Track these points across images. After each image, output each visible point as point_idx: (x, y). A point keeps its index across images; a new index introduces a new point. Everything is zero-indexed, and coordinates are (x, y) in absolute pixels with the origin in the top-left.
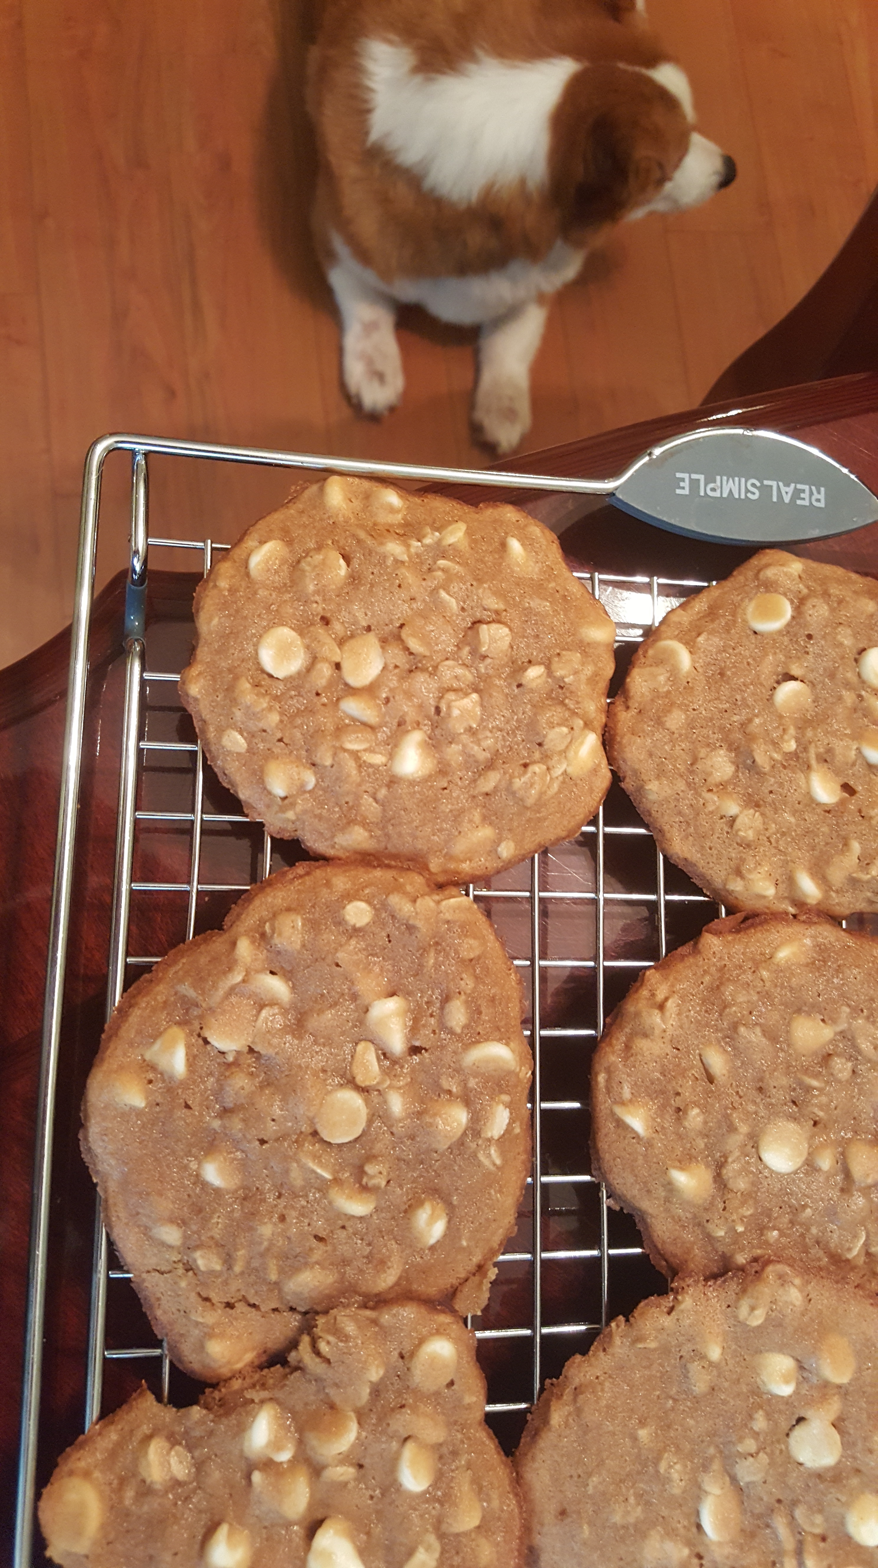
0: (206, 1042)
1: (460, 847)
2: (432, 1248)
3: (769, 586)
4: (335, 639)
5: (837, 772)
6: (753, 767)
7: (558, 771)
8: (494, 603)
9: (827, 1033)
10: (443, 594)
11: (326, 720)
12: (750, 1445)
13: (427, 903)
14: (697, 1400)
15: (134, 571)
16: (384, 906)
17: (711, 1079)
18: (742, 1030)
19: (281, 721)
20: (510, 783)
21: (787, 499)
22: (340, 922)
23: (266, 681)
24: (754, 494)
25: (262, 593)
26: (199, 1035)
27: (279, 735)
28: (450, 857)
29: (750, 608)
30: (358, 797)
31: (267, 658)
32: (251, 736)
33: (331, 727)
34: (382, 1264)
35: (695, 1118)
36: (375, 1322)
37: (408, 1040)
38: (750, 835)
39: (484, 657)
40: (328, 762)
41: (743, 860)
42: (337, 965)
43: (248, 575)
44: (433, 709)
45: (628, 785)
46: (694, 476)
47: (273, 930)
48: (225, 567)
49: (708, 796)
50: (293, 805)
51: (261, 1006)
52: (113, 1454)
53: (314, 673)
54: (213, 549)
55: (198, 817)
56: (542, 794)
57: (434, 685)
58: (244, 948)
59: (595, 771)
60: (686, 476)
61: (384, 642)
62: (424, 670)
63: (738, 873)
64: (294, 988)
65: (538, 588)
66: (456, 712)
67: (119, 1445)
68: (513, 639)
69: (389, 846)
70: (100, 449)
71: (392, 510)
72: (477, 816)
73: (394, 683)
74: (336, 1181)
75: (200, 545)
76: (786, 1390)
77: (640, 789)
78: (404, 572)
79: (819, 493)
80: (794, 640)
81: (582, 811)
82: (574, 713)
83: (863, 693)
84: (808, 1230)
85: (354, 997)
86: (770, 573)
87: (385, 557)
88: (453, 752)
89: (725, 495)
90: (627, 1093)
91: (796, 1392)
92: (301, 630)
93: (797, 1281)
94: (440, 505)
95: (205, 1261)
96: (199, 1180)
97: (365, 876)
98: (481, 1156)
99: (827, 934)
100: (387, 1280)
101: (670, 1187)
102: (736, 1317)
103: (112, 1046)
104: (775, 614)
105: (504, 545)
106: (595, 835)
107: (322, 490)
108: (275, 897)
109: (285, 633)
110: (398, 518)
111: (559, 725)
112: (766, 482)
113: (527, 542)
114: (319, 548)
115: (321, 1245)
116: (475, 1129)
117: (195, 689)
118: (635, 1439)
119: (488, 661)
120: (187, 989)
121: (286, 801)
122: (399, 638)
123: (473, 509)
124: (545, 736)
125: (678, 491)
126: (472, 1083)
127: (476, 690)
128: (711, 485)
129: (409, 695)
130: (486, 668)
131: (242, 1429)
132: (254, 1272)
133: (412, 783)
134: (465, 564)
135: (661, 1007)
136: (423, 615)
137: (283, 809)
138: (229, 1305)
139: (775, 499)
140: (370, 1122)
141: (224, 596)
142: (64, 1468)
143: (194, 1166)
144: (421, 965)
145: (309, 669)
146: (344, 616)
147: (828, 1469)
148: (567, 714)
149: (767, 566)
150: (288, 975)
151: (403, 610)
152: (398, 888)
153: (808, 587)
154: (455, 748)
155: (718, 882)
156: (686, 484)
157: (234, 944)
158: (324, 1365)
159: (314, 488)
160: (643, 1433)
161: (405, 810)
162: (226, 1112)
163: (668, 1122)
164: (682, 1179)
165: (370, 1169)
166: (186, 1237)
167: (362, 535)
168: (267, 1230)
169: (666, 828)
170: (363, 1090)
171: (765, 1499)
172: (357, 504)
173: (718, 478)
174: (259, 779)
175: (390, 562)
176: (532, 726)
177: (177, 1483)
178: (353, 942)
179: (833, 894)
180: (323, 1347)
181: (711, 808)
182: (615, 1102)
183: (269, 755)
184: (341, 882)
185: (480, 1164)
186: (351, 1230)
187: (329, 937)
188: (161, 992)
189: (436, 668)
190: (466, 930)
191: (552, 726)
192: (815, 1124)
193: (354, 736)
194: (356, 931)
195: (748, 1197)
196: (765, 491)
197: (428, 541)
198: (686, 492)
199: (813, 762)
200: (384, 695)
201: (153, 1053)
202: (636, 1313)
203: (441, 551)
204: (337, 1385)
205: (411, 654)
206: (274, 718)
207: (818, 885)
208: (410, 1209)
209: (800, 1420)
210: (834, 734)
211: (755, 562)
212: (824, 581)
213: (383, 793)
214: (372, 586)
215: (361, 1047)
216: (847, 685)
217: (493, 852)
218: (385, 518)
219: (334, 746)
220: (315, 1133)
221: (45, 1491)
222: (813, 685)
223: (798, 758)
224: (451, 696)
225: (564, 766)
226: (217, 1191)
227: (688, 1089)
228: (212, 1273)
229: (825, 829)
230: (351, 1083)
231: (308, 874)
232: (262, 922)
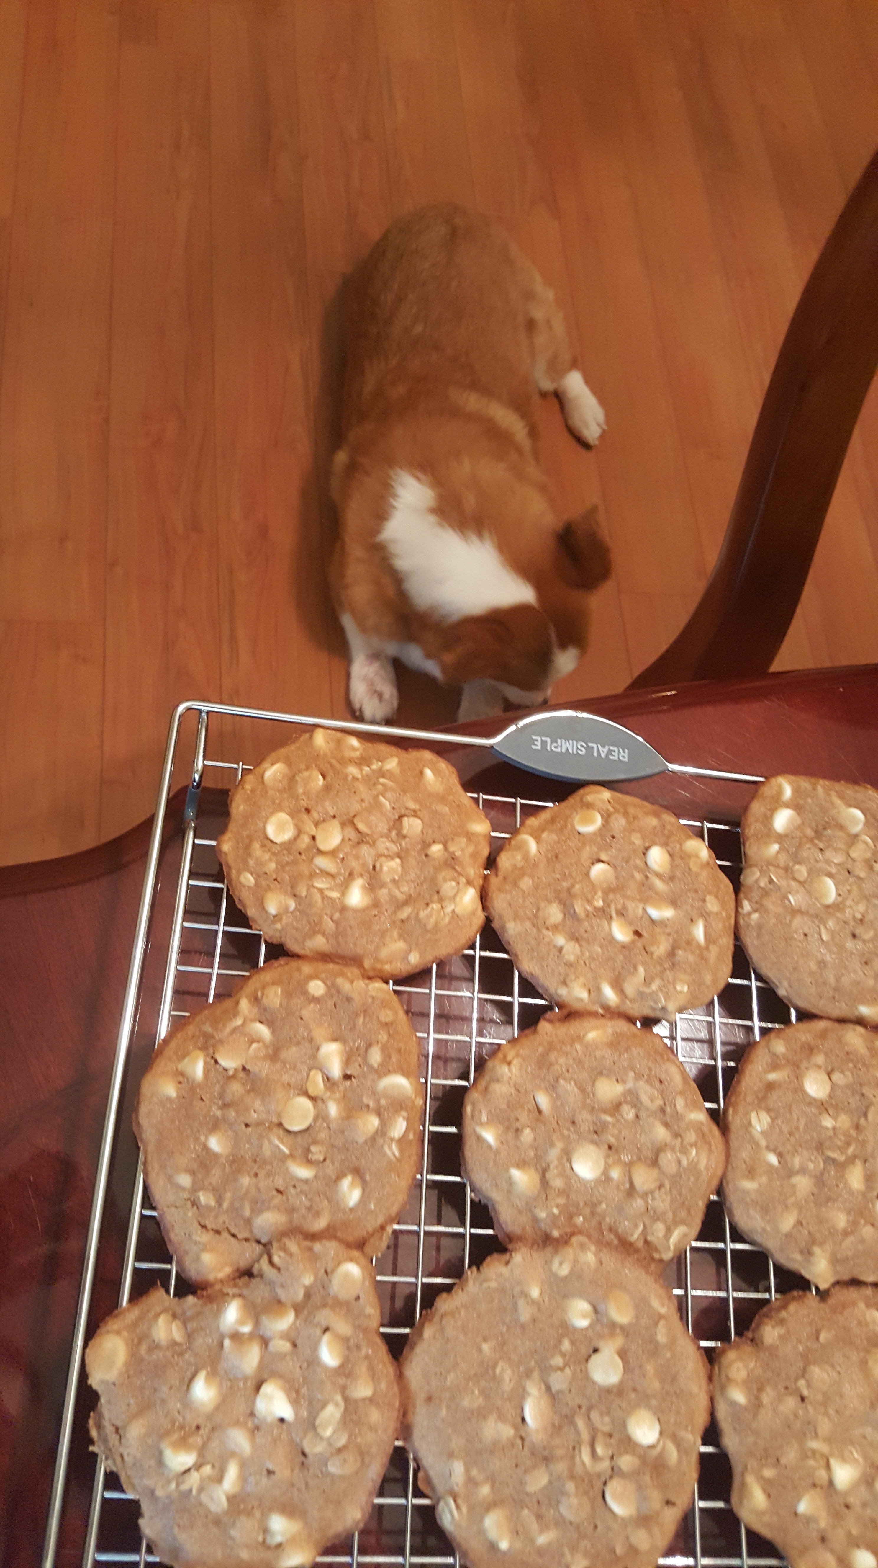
0: (216, 1062)
1: (384, 953)
2: (351, 1210)
3: (589, 806)
4: (313, 822)
5: (631, 923)
6: (574, 915)
7: (449, 909)
8: (412, 805)
9: (619, 1089)
10: (381, 798)
11: (304, 868)
12: (558, 1361)
13: (361, 984)
14: (523, 1327)
15: (195, 781)
16: (334, 985)
17: (540, 1111)
18: (562, 1082)
19: (277, 868)
20: (417, 914)
21: (603, 755)
22: (305, 993)
23: (269, 844)
24: (581, 750)
25: (270, 793)
26: (212, 1057)
27: (274, 877)
28: (377, 960)
29: (577, 819)
30: (321, 917)
31: (271, 831)
32: (257, 877)
33: (306, 872)
34: (317, 1214)
35: (527, 1135)
36: (310, 1249)
37: (343, 1069)
38: (572, 958)
39: (404, 837)
40: (304, 894)
41: (567, 975)
42: (301, 1018)
43: (263, 782)
44: (371, 867)
45: (496, 925)
46: (544, 739)
47: (263, 995)
48: (250, 778)
49: (545, 932)
50: (280, 920)
51: (252, 1041)
52: (135, 1324)
53: (298, 841)
54: (243, 769)
55: (221, 928)
56: (436, 924)
57: (373, 852)
58: (244, 1004)
59: (473, 913)
60: (539, 739)
61: (343, 825)
62: (368, 843)
63: (564, 983)
64: (273, 1032)
65: (442, 799)
66: (385, 869)
67: (140, 1318)
68: (423, 827)
69: (339, 951)
70: (182, 708)
71: (354, 749)
72: (395, 934)
73: (347, 849)
74: (291, 1156)
75: (235, 766)
76: (582, 1323)
77: (503, 927)
78: (357, 784)
79: (624, 752)
80: (603, 838)
81: (463, 939)
82: (460, 874)
83: (648, 874)
84: (604, 1219)
85: (311, 1040)
86: (590, 798)
87: (347, 776)
88: (383, 894)
89: (564, 750)
90: (484, 1118)
91: (591, 1326)
92: (292, 815)
93: (593, 1248)
94: (383, 748)
95: (205, 1198)
96: (205, 1148)
97: (321, 966)
98: (386, 1149)
99: (622, 1026)
100: (321, 1224)
101: (510, 1182)
102: (551, 1270)
103: (158, 1060)
104: (591, 821)
105: (421, 773)
106: (473, 957)
107: (311, 737)
108: (266, 977)
109: (283, 816)
110: (358, 754)
111: (450, 880)
112: (590, 744)
113: (436, 772)
114: (308, 768)
115: (280, 1196)
116: (382, 1132)
117: (226, 847)
118: (480, 1350)
119: (407, 839)
120: (207, 1028)
121: (276, 918)
122: (352, 823)
123: (404, 751)
124: (441, 887)
125: (534, 747)
126: (383, 1102)
127: (399, 857)
128: (555, 744)
129: (357, 857)
130: (406, 844)
131: (219, 1312)
132: (234, 1210)
133: (355, 911)
134: (396, 782)
135: (509, 1064)
136: (369, 810)
137: (274, 922)
138: (218, 1232)
139: (595, 754)
140: (315, 1119)
141: (248, 794)
142: (103, 1329)
143: (202, 1138)
144: (355, 1025)
145: (296, 838)
146: (320, 809)
147: (613, 1386)
148: (456, 875)
149: (587, 794)
150: (270, 1023)
151: (356, 807)
152: (343, 975)
153: (614, 808)
154: (384, 891)
155: (552, 990)
156: (539, 743)
157: (238, 1003)
158: (275, 1271)
159: (307, 735)
160: (485, 1347)
161: (351, 927)
162: (225, 1106)
163: (510, 1136)
164: (517, 1174)
165: (314, 1149)
166: (194, 1183)
167: (334, 762)
168: (246, 1181)
169: (519, 953)
170: (313, 1099)
171: (570, 1403)
172: (332, 745)
173: (559, 741)
174: (261, 905)
175: (350, 778)
176: (433, 881)
177: (175, 1343)
178: (312, 1005)
179: (628, 1002)
180: (276, 1259)
181: (546, 940)
182: (477, 1123)
183: (269, 888)
184: (307, 968)
185: (385, 1154)
186: (299, 1190)
187: (298, 1001)
188: (191, 1029)
189: (374, 842)
190: (384, 1004)
191: (445, 880)
192: (610, 1147)
193: (320, 880)
194: (315, 1000)
195: (561, 1192)
196: (589, 749)
197: (374, 767)
198: (539, 747)
199: (614, 915)
200: (341, 856)
201: (183, 1065)
202: (485, 1264)
203: (381, 773)
204: (282, 1286)
205: (359, 832)
206: (273, 866)
207: (616, 994)
208: (339, 1177)
209: (596, 1350)
210: (628, 898)
211: (582, 791)
212: (625, 806)
213: (337, 916)
214: (338, 792)
215: (313, 1073)
216: (637, 868)
217: (405, 958)
218: (349, 754)
219: (308, 885)
220: (280, 1125)
221: (90, 1344)
222: (615, 867)
223: (604, 911)
224: (383, 859)
225: (452, 907)
226: (216, 1156)
227: (524, 1117)
228: (208, 1208)
229: (621, 957)
230: (306, 1094)
231: (287, 964)
232: (256, 991)
